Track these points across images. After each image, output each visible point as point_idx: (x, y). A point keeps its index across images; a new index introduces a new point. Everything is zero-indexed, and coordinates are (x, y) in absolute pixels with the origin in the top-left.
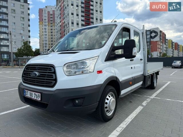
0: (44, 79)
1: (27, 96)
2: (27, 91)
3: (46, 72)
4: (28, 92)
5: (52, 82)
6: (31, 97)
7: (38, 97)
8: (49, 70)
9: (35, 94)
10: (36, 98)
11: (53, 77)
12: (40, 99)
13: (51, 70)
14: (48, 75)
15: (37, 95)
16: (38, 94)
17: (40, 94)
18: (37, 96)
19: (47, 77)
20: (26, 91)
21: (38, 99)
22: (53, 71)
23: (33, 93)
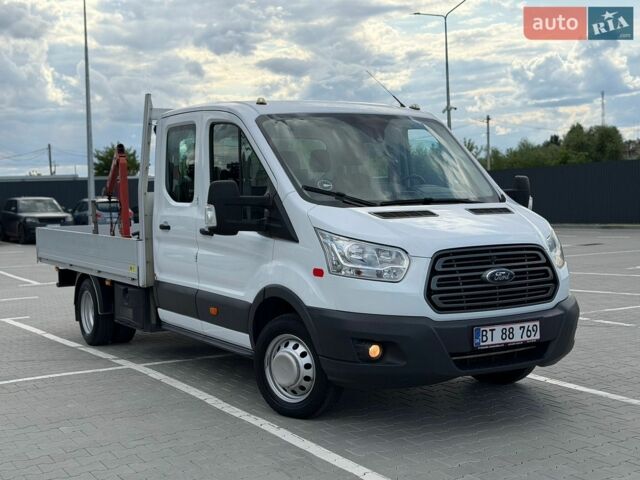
1: (489, 342)
2: (488, 329)
3: (524, 267)
4: (492, 330)
5: (548, 288)
6: (508, 340)
7: (533, 333)
8: (529, 260)
9: (524, 327)
10: (525, 338)
12: (538, 337)
14: (530, 272)
15: (530, 328)
16: (531, 324)
17: (537, 323)
18: (528, 331)
20: (482, 329)
21: (532, 338)
22: (544, 259)
23: (516, 327)
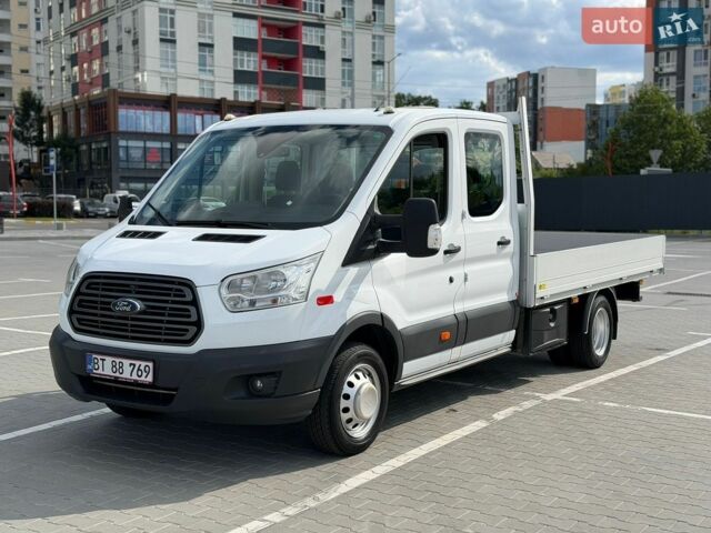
0: (161, 321)
2: (99, 357)
3: (166, 302)
4: (103, 360)
5: (187, 330)
6: (117, 375)
7: (145, 374)
8: (175, 296)
9: (134, 365)
11: (189, 316)
12: (150, 379)
13: (184, 296)
14: (171, 309)
16: (143, 364)
17: (151, 365)
18: (139, 369)
19: (170, 315)
20: (94, 356)
21: (143, 378)
22: (189, 298)
